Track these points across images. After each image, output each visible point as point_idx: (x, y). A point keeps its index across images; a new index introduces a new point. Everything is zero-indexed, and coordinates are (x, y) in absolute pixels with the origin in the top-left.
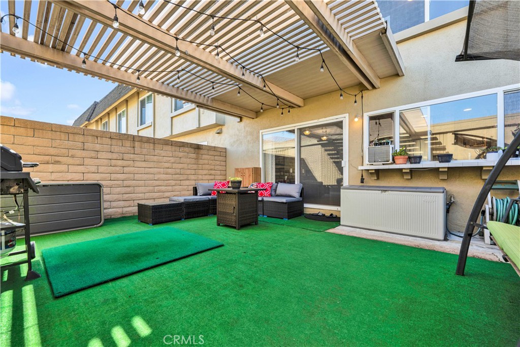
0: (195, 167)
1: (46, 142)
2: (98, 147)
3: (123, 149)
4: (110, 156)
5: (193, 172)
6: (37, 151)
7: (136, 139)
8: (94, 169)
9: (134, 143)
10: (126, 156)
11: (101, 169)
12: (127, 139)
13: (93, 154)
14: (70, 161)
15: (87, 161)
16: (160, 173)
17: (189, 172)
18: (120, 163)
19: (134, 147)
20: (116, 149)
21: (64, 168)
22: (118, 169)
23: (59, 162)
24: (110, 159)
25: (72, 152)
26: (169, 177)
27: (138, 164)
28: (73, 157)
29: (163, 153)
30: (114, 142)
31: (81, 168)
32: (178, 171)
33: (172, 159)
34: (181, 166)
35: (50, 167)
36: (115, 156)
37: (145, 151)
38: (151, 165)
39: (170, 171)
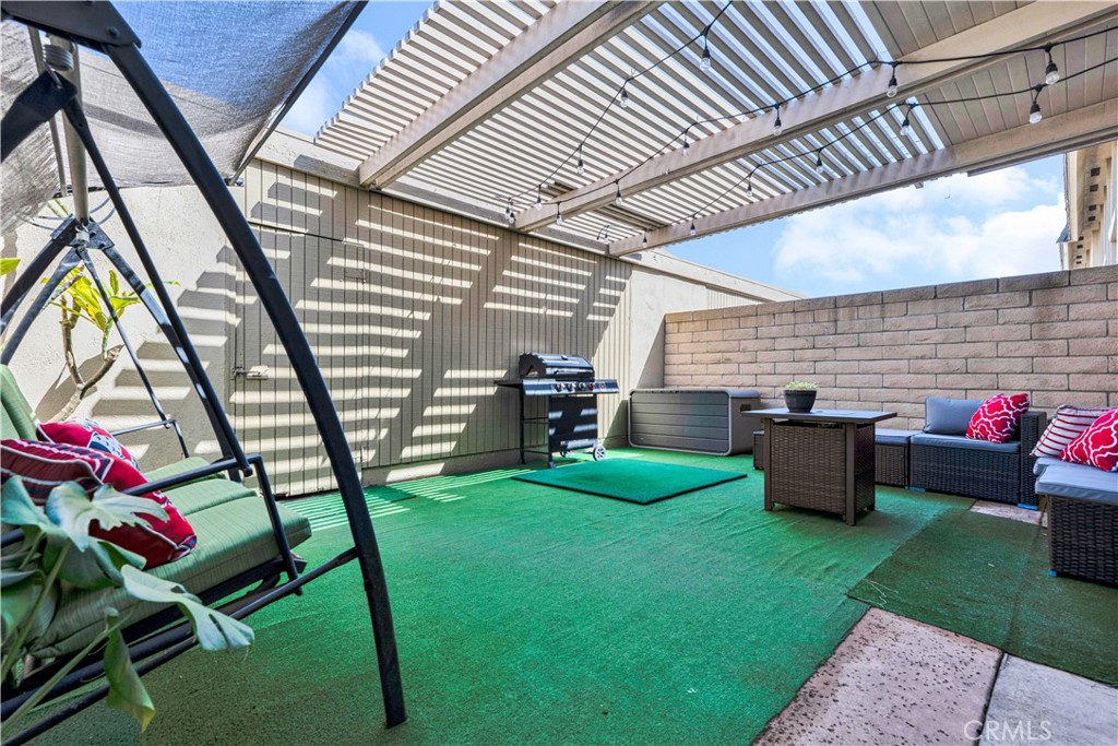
0: (1030, 348)
1: (717, 335)
2: (775, 331)
3: (814, 329)
4: (793, 343)
5: (1022, 364)
6: (711, 347)
7: (840, 304)
8: (768, 368)
9: (836, 313)
10: (820, 341)
11: (780, 367)
12: (823, 307)
13: (768, 343)
14: (740, 357)
15: (762, 356)
16: (897, 371)
17: (1001, 365)
18: (809, 354)
19: (836, 321)
20: (802, 329)
21: (734, 367)
22: (804, 365)
23: (729, 360)
24: (793, 350)
25: (744, 344)
26: (928, 380)
27: (843, 354)
28: (744, 351)
29: (906, 323)
30: (799, 317)
31: (753, 368)
32: (958, 364)
33: (937, 335)
34: (967, 349)
35: (722, 368)
36: (800, 342)
37: (858, 325)
38: (874, 353)
39: (927, 364)
